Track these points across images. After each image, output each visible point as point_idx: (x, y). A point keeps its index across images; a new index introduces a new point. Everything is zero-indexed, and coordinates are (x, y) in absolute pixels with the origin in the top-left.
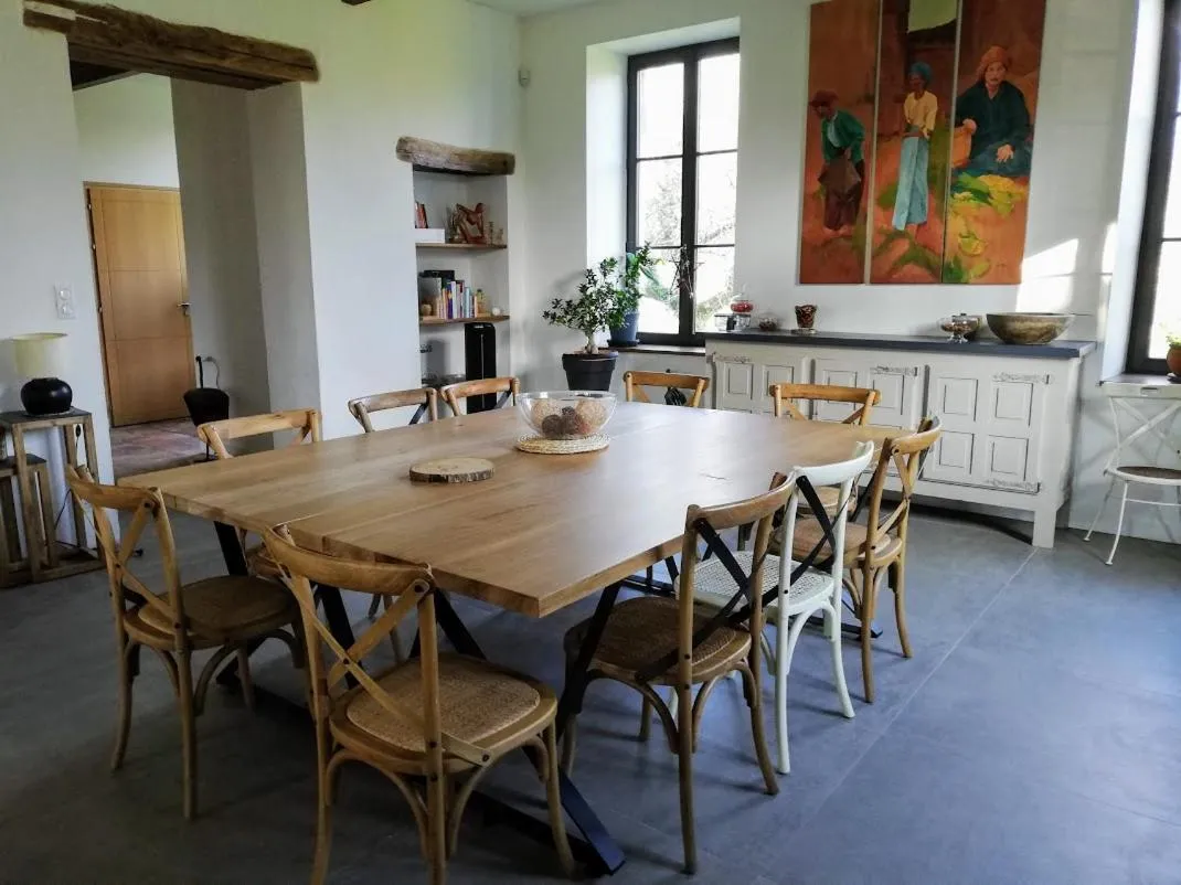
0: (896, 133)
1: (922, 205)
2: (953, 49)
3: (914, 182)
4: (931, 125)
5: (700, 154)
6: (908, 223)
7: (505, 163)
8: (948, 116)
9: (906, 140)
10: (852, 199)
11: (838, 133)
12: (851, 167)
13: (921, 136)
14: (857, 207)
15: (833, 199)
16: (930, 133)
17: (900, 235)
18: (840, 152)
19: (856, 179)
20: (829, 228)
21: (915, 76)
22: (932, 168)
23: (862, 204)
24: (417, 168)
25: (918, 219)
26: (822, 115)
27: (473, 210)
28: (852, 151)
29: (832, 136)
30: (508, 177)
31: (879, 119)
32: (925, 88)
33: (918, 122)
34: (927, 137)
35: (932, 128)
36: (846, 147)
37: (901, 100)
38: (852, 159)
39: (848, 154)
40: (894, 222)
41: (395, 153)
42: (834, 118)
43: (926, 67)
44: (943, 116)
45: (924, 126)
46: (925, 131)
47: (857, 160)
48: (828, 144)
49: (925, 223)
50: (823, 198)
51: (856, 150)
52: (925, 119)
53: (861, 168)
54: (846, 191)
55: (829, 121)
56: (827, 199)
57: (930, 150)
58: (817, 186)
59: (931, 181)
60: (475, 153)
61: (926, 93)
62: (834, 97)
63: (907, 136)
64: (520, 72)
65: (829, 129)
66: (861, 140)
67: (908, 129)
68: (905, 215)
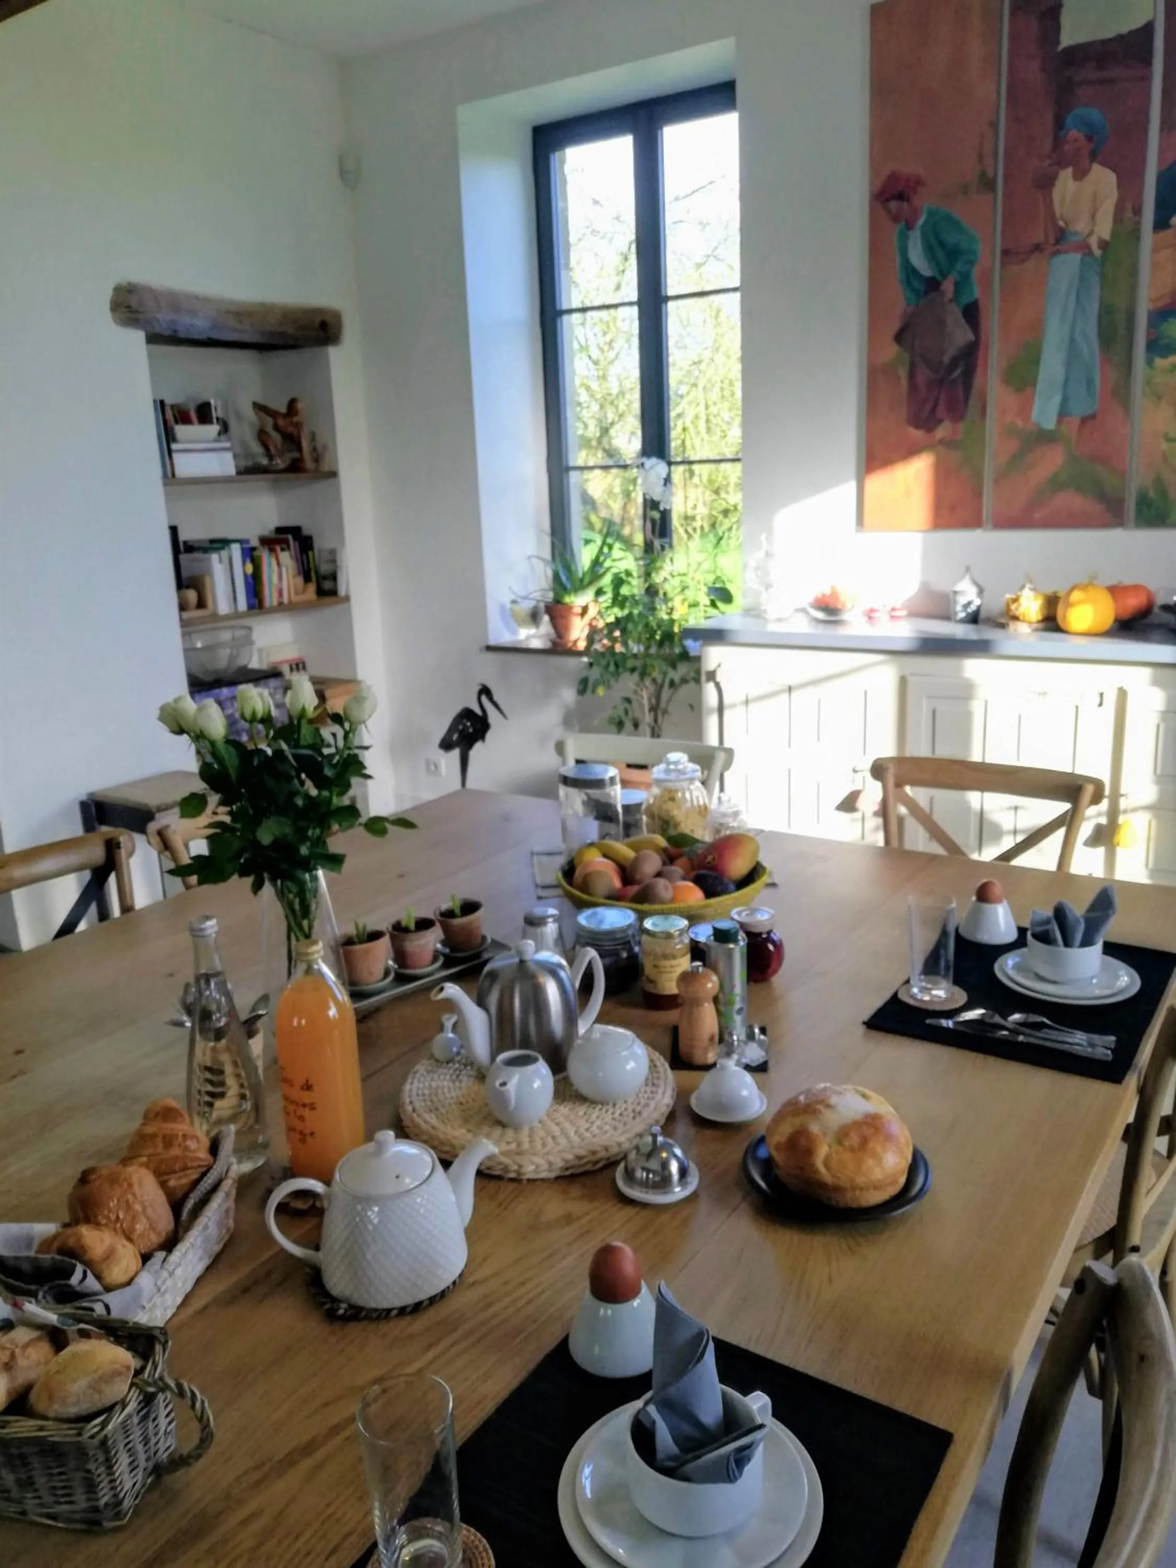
0: (1038, 248)
1: (1090, 382)
2: (1146, 79)
3: (1072, 340)
4: (1104, 229)
5: (668, 298)
6: (1063, 414)
7: (324, 325)
8: (1138, 211)
9: (1059, 260)
10: (957, 373)
11: (929, 250)
12: (954, 317)
13: (1084, 248)
14: (968, 388)
15: (923, 375)
16: (1104, 245)
17: (1044, 438)
18: (933, 285)
19: (961, 335)
20: (917, 427)
21: (1074, 133)
22: (1106, 313)
23: (977, 381)
24: (153, 339)
25: (1079, 409)
26: (896, 219)
27: (283, 410)
28: (957, 285)
29: (918, 259)
30: (333, 352)
31: (1005, 221)
32: (1094, 157)
33: (1080, 226)
34: (1097, 252)
35: (1106, 235)
36: (945, 277)
37: (1046, 183)
38: (955, 299)
39: (948, 287)
40: (1035, 415)
41: (108, 314)
42: (921, 221)
43: (1095, 114)
44: (1129, 214)
45: (1091, 234)
46: (1093, 242)
47: (965, 300)
48: (910, 272)
49: (1093, 417)
50: (903, 373)
51: (962, 284)
52: (1093, 217)
53: (972, 313)
54: (946, 359)
55: (909, 226)
56: (912, 376)
57: (1102, 276)
58: (891, 351)
59: (1107, 336)
60: (266, 309)
61: (1096, 167)
62: (919, 182)
63: (1058, 252)
64: (341, 160)
65: (911, 245)
66: (971, 263)
67: (1060, 237)
68: (1057, 400)
